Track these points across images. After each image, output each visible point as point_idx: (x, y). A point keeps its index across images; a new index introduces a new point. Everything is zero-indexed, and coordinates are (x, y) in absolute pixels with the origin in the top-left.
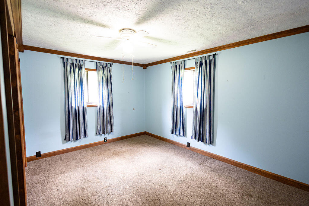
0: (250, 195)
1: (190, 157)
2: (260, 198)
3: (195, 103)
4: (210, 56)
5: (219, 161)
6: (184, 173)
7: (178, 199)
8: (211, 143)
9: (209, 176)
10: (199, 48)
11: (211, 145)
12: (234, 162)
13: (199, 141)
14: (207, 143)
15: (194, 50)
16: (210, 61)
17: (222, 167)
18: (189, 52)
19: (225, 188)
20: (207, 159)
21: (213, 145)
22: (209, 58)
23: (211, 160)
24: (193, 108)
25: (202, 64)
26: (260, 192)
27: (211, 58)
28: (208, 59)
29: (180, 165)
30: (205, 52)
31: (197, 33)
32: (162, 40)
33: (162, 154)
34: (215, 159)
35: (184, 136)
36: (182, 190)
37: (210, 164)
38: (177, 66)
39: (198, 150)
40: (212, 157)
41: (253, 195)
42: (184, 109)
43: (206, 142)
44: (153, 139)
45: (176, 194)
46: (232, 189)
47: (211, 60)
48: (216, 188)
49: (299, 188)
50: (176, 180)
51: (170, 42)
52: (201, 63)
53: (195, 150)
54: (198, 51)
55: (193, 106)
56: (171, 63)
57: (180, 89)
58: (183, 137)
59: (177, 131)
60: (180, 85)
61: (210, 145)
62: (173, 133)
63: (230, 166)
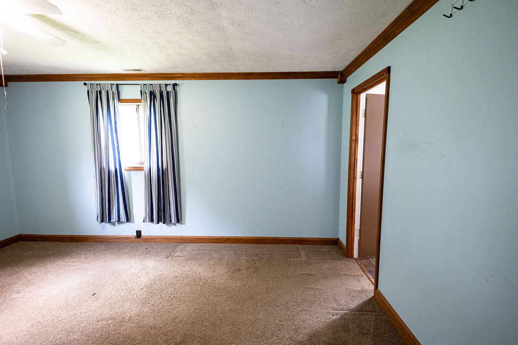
0: (239, 270)
1: (147, 253)
2: (248, 268)
3: (146, 161)
4: (166, 85)
5: (192, 245)
6: (144, 280)
7: (150, 321)
8: (178, 221)
9: (186, 268)
10: (148, 68)
11: (179, 225)
12: (212, 239)
13: (158, 223)
14: (173, 222)
15: (139, 70)
16: (168, 93)
17: (200, 250)
18: (130, 70)
19: (211, 274)
20: (175, 247)
21: (181, 224)
22: (166, 89)
23: (181, 246)
24: (143, 170)
25: (155, 97)
26: (247, 262)
27: (170, 89)
28: (163, 89)
29: (132, 271)
30: (158, 77)
31: (155, 43)
32: (77, 33)
33: (87, 265)
34: (186, 243)
35: (128, 220)
36: (153, 305)
37: (182, 251)
38: (100, 92)
39: (158, 238)
40: (181, 241)
41: (241, 268)
42: (125, 173)
43: (171, 222)
44: (48, 244)
45: (143, 317)
46: (219, 272)
47: (170, 92)
48: (201, 279)
49: (275, 244)
50: (135, 296)
51: (96, 42)
52: (152, 94)
53: (152, 239)
54: (146, 73)
55: (143, 167)
56: (85, 84)
57: (112, 137)
58: (128, 223)
59: (112, 216)
60: (111, 129)
61: (177, 224)
62: (102, 221)
63: (208, 246)
